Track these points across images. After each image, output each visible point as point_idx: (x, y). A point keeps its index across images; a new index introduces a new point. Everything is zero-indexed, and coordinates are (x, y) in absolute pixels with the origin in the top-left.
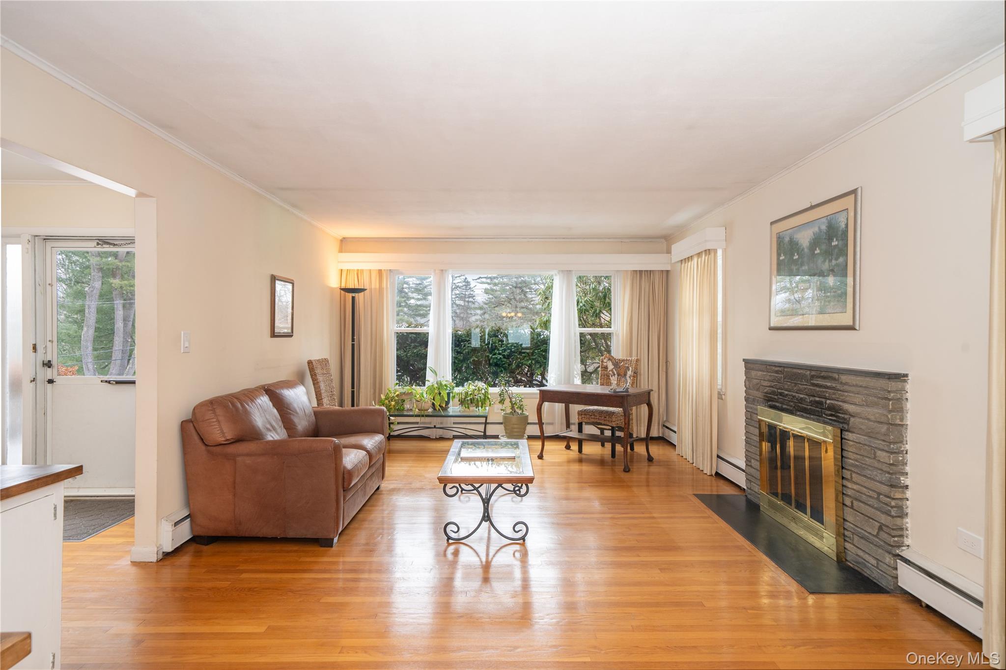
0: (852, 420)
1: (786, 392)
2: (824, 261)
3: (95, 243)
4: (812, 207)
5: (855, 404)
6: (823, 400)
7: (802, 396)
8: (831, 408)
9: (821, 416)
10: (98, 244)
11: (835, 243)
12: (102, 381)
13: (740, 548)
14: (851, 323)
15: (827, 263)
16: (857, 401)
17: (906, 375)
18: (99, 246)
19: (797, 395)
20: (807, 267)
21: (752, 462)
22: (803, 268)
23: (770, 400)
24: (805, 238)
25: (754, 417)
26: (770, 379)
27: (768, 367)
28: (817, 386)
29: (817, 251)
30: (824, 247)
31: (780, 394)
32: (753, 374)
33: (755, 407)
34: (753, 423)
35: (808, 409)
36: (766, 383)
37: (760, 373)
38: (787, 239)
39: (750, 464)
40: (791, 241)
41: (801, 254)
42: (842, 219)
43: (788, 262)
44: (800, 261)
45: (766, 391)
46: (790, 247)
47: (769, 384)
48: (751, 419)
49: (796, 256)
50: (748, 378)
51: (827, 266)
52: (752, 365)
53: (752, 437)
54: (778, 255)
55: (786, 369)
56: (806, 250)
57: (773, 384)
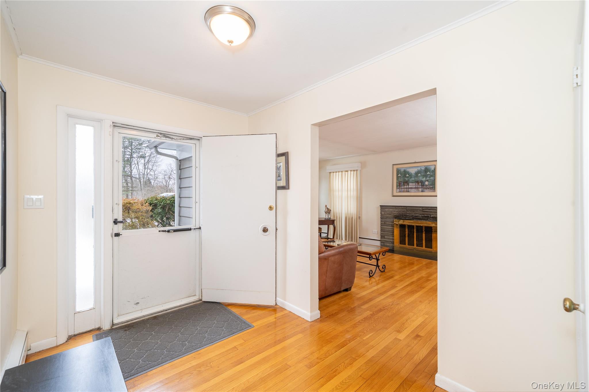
3: (155, 135)
4: (416, 162)
6: (428, 215)
7: (417, 215)
10: (157, 136)
11: (428, 173)
12: (159, 231)
13: (427, 261)
18: (159, 138)
19: (414, 215)
20: (413, 179)
21: (386, 237)
22: (412, 179)
23: (398, 217)
24: (413, 171)
25: (387, 223)
26: (398, 211)
27: (397, 207)
28: (425, 212)
29: (419, 175)
30: (423, 174)
31: (404, 215)
32: (386, 210)
33: (388, 220)
34: (386, 225)
35: (421, 219)
36: (396, 212)
37: (390, 210)
38: (402, 170)
39: (384, 237)
40: (405, 171)
41: (410, 175)
42: (432, 167)
43: (403, 177)
44: (410, 177)
45: (395, 214)
46: (404, 173)
47: (397, 212)
48: (384, 224)
49: (407, 175)
50: (383, 211)
51: (424, 179)
52: (386, 207)
53: (386, 229)
54: (397, 175)
55: (408, 208)
56: (413, 174)
57: (400, 212)
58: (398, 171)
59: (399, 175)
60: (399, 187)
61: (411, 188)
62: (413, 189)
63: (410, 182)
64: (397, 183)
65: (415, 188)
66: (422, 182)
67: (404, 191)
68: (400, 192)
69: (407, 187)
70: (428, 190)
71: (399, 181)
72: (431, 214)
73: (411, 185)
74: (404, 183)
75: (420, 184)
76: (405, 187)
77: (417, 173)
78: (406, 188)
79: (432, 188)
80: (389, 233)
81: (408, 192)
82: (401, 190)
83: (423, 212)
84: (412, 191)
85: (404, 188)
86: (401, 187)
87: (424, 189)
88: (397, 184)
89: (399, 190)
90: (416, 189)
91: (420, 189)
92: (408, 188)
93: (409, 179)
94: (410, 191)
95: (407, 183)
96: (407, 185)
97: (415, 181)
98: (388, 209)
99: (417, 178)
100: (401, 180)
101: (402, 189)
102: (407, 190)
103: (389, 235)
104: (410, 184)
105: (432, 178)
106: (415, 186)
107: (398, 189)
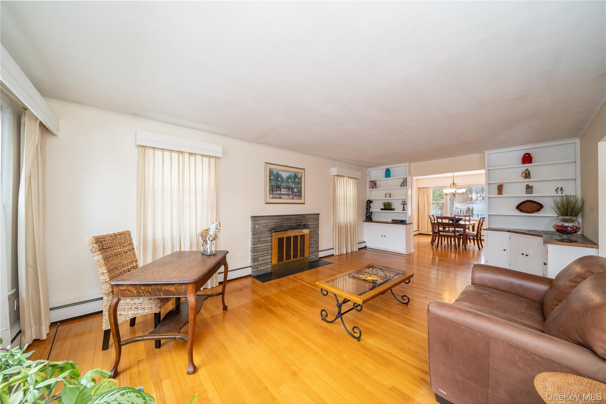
0: (310, 226)
1: (284, 225)
2: (293, 184)
4: (286, 166)
5: (311, 222)
6: (301, 223)
7: (292, 224)
8: (304, 225)
9: (299, 228)
11: (297, 180)
14: (304, 202)
15: (294, 185)
16: (311, 221)
17: (320, 214)
19: (290, 224)
20: (285, 184)
21: (260, 259)
22: (283, 184)
23: (274, 230)
24: (285, 175)
25: (262, 239)
26: (275, 222)
27: (273, 218)
28: (298, 220)
29: (290, 180)
30: (292, 180)
31: (280, 226)
32: (261, 222)
33: (263, 235)
34: (260, 242)
35: (294, 228)
36: (272, 224)
37: (266, 221)
38: (275, 172)
39: (257, 260)
40: (277, 173)
41: (282, 179)
42: (300, 175)
43: (275, 180)
44: (282, 181)
45: (271, 227)
46: (276, 175)
47: (274, 224)
48: (258, 241)
49: (280, 179)
50: (257, 224)
51: (293, 186)
52: (261, 218)
53: (260, 248)
54: (270, 177)
55: (284, 217)
56: (285, 179)
57: (276, 223)
58: (271, 172)
59: (272, 178)
60: (272, 192)
61: (284, 194)
62: (286, 196)
63: (282, 187)
64: (270, 186)
65: (287, 194)
66: (292, 189)
67: (277, 197)
68: (273, 198)
69: (280, 192)
70: (297, 197)
71: (272, 185)
72: (302, 222)
73: (284, 191)
74: (276, 187)
75: (290, 190)
76: (278, 192)
77: (289, 178)
78: (279, 194)
79: (300, 195)
80: (263, 253)
81: (281, 198)
82: (274, 196)
83: (297, 220)
84: (284, 198)
85: (277, 194)
86: (274, 193)
87: (294, 196)
88: (270, 189)
89: (271, 196)
90: (288, 196)
91: (291, 196)
92: (281, 194)
93: (281, 184)
94: (282, 197)
95: (279, 187)
96: (279, 190)
97: (287, 187)
98: (263, 221)
99: (288, 184)
100: (274, 183)
101: (274, 194)
102: (280, 196)
103: (264, 255)
104: (282, 189)
105: (299, 185)
106: (286, 193)
107: (271, 194)
